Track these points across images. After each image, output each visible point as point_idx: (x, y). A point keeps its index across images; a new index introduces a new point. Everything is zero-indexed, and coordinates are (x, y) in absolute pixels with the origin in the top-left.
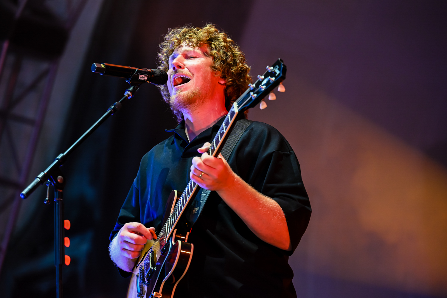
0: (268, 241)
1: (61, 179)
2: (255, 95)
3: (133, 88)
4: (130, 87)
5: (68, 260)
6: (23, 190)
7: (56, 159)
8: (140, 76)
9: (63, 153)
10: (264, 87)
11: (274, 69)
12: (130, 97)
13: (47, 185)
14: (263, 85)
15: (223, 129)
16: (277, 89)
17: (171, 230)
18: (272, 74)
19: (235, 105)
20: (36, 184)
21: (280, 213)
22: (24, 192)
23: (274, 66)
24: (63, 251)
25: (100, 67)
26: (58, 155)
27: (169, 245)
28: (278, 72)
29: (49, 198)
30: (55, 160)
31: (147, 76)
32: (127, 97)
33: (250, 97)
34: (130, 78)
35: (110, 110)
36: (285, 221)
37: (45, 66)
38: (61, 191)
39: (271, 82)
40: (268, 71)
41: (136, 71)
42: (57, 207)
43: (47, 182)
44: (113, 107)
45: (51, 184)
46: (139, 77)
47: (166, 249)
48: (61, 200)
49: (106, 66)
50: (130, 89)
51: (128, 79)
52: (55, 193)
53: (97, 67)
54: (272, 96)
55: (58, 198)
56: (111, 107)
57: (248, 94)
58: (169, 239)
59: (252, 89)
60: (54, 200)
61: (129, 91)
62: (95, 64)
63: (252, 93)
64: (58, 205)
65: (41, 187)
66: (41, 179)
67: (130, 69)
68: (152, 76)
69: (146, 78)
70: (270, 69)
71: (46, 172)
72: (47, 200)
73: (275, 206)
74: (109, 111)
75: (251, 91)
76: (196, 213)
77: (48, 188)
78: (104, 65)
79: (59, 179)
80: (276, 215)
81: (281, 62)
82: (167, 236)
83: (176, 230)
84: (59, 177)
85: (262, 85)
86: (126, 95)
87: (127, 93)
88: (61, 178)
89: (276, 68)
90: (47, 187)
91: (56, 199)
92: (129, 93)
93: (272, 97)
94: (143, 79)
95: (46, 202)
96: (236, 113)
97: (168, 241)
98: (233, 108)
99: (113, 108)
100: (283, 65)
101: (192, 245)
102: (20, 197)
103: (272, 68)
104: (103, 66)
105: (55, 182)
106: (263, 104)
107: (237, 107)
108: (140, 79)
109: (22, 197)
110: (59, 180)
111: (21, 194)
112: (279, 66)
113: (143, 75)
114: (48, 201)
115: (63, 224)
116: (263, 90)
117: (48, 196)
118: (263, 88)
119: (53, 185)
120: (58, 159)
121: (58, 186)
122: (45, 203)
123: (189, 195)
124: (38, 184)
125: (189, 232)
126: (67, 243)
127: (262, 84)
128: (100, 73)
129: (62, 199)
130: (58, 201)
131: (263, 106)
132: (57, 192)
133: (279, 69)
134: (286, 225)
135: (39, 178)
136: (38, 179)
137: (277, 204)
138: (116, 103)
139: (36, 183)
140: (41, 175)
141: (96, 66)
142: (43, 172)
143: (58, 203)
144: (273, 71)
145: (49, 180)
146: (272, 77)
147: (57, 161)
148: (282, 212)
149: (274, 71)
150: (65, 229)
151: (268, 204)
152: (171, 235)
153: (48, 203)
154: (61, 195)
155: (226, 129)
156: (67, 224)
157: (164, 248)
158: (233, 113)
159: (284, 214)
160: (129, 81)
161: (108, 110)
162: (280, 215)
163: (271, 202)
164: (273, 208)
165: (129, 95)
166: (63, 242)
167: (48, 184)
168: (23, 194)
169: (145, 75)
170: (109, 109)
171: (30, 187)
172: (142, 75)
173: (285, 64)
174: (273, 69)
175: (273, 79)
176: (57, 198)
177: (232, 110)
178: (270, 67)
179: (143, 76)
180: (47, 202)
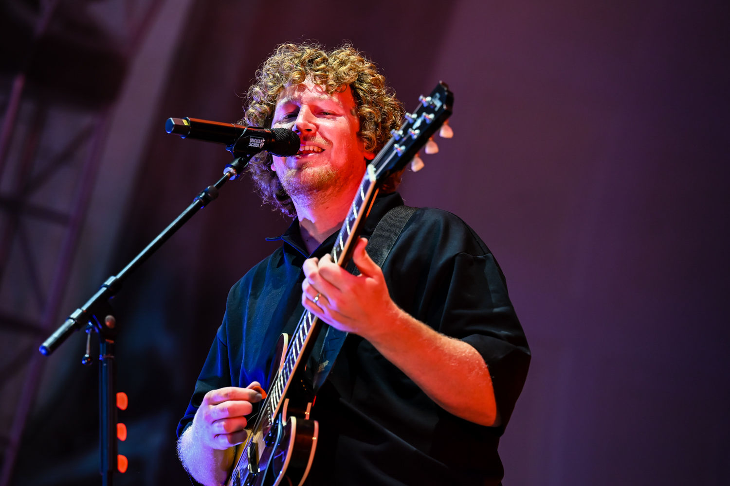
0: (460, 415)
1: (111, 322)
2: (403, 148)
3: (239, 161)
4: (233, 161)
5: (123, 464)
6: (45, 339)
7: (103, 285)
8: (251, 140)
9: (115, 275)
10: (417, 132)
11: (433, 100)
12: (234, 177)
13: (87, 331)
14: (415, 130)
15: (353, 213)
16: (439, 133)
17: (280, 401)
18: (430, 109)
19: (371, 168)
20: (67, 330)
21: (479, 364)
22: (46, 344)
23: (432, 96)
24: (114, 447)
25: (180, 124)
26: (106, 279)
27: (277, 427)
28: (438, 104)
29: (90, 354)
30: (100, 288)
31: (264, 140)
32: (227, 178)
33: (395, 152)
34: (233, 143)
35: (198, 201)
36: (489, 378)
37: (86, 120)
38: (112, 342)
39: (428, 122)
40: (423, 105)
41: (244, 131)
42: (104, 371)
43: (88, 327)
44: (203, 194)
45: (94, 330)
46: (249, 142)
47: (272, 435)
48: (110, 358)
49: (192, 123)
50: (234, 164)
51: (230, 146)
52: (101, 345)
53: (176, 125)
54: (431, 146)
55: (107, 354)
56: (201, 195)
57: (391, 148)
58: (277, 418)
59: (397, 138)
60: (99, 357)
61: (232, 166)
62: (171, 118)
63: (396, 146)
64: (106, 366)
65: (75, 335)
66: (76, 321)
67: (234, 128)
68: (273, 140)
69: (262, 145)
70: (426, 102)
71: (85, 308)
72: (87, 358)
73: (470, 355)
74: (196, 201)
75: (396, 142)
76: (323, 370)
77: (89, 336)
78: (187, 120)
79: (108, 321)
80: (474, 370)
81: (443, 87)
82: (274, 411)
83: (287, 401)
84: (109, 317)
85: (413, 129)
86: (226, 173)
87: (228, 171)
88: (112, 320)
89: (436, 97)
90: (87, 334)
91: (102, 355)
92: (231, 170)
93: (431, 148)
94: (255, 145)
95: (84, 360)
96: (373, 182)
97: (275, 421)
98: (368, 174)
99: (204, 197)
100: (448, 91)
101: (316, 424)
102: (40, 353)
103: (429, 99)
104: (185, 123)
105: (100, 327)
106: (417, 163)
107: (373, 172)
108: (250, 145)
109: (43, 351)
110: (108, 323)
111: (41, 347)
112: (440, 94)
113: (257, 138)
114: (89, 360)
115: (114, 400)
116: (415, 137)
117: (88, 351)
118: (414, 134)
119: (97, 331)
120: (106, 286)
121: (106, 333)
122: (83, 362)
123: (305, 336)
124: (71, 329)
125: (310, 402)
126: (122, 432)
127: (414, 127)
128: (181, 135)
129: (112, 357)
130: (106, 360)
131: (417, 165)
132: (105, 345)
133: (440, 99)
134: (491, 384)
135: (72, 319)
136: (72, 321)
137: (474, 350)
138: (209, 187)
139: (67, 327)
140: (76, 314)
141: (174, 123)
142: (80, 307)
143: (106, 363)
144: (431, 105)
145: (90, 323)
146: (429, 113)
147: (104, 289)
148: (483, 361)
149: (433, 103)
150: (119, 410)
151: (458, 353)
152: (280, 411)
153: (88, 362)
154: (111, 350)
155: (358, 211)
156: (122, 401)
157: (269, 434)
158: (368, 183)
159: (486, 366)
160: (231, 150)
161: (194, 201)
162: (480, 368)
163: (462, 348)
164: (468, 358)
165: (231, 174)
166: (114, 431)
167: (88, 329)
168: (44, 348)
169: (259, 139)
170: (196, 198)
171: (56, 335)
172: (255, 138)
173: (451, 90)
174: (431, 101)
175: (432, 116)
176: (104, 355)
177: (366, 177)
178: (426, 96)
179: (257, 140)
180: (86, 361)
